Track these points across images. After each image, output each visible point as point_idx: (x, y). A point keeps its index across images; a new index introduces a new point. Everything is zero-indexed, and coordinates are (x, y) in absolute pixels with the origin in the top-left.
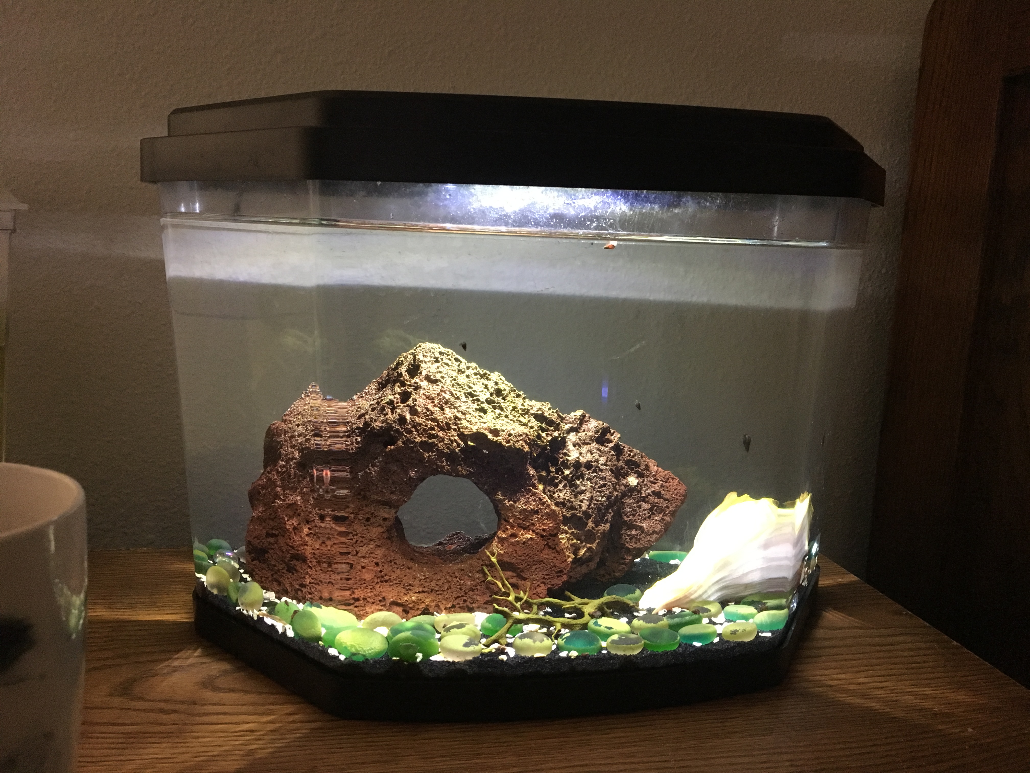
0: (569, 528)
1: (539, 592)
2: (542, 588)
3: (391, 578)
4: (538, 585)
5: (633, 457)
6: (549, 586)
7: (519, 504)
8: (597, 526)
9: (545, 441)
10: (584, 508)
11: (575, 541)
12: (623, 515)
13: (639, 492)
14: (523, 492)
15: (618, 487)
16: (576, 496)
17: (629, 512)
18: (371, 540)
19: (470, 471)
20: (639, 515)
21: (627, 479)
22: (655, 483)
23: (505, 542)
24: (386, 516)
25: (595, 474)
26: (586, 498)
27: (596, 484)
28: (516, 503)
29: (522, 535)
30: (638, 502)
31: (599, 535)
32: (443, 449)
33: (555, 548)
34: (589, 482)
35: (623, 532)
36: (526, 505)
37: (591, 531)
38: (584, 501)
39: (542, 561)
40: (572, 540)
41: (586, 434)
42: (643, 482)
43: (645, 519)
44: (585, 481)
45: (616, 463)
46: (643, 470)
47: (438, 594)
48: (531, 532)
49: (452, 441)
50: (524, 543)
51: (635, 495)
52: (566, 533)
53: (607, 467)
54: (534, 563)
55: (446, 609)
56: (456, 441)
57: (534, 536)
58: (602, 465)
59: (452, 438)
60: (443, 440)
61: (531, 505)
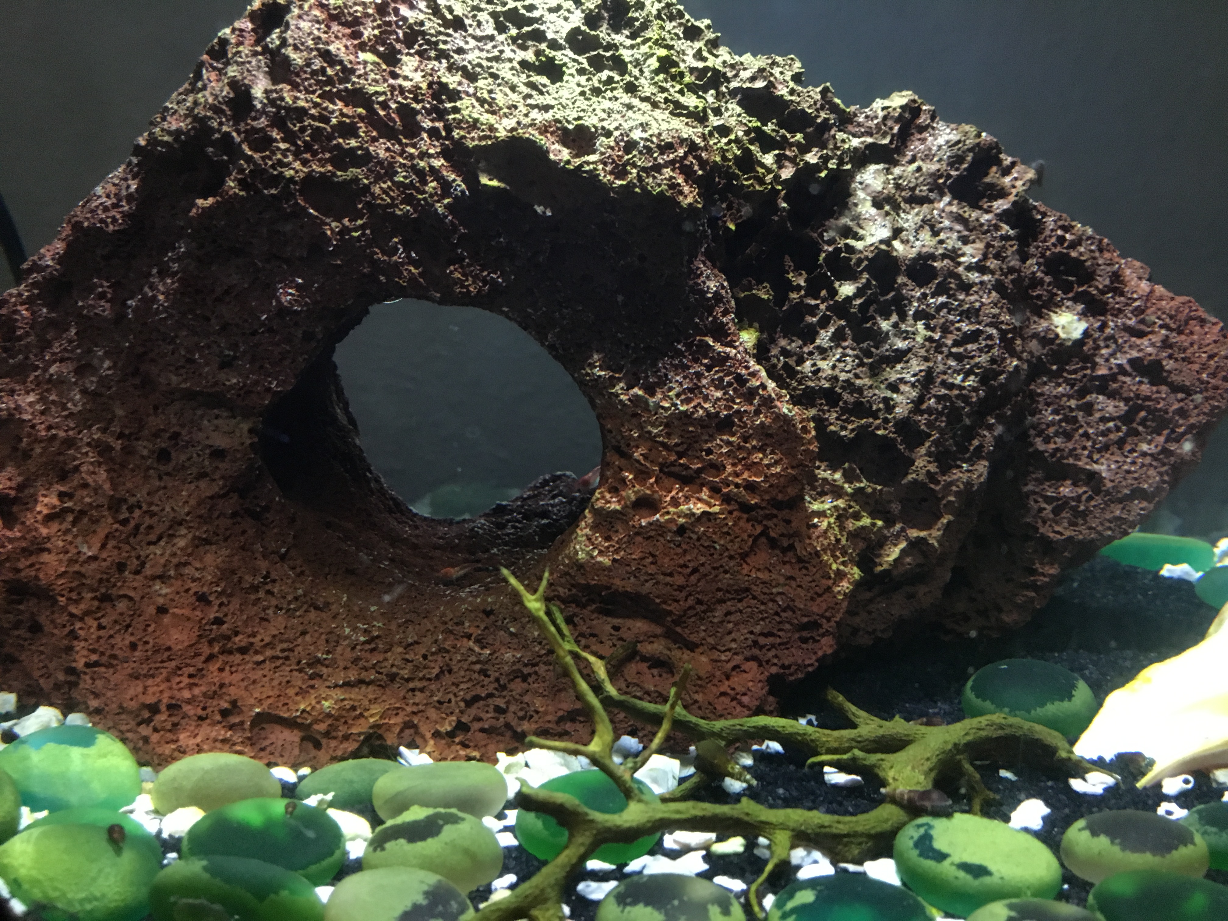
0: (849, 477)
1: (739, 689)
2: (749, 676)
3: (256, 640)
4: (735, 668)
5: (1073, 245)
6: (774, 670)
7: (666, 397)
8: (945, 469)
9: (769, 178)
10: (900, 411)
11: (866, 521)
12: (1032, 432)
13: (1089, 360)
14: (680, 354)
15: (1018, 342)
16: (875, 371)
17: (1053, 423)
18: (180, 524)
19: (493, 282)
20: (1086, 435)
21: (1049, 318)
22: (1141, 334)
23: (619, 526)
24: (220, 441)
25: (942, 299)
26: (908, 377)
27: (945, 330)
28: (653, 395)
29: (675, 502)
30: (1082, 393)
31: (952, 498)
32: (393, 205)
33: (791, 547)
34: (920, 325)
35: (1030, 487)
36: (688, 401)
37: (923, 485)
38: (903, 388)
39: (747, 590)
40: (857, 516)
41: (919, 169)
42: (1102, 328)
43: (1106, 448)
44: (910, 321)
45: (1014, 263)
46: (1103, 292)
47: (413, 690)
48: (705, 494)
49: (421, 174)
50: (682, 530)
51: (1075, 372)
52: (837, 492)
53: (986, 278)
54: (720, 594)
55: (437, 735)
56: (433, 171)
57: (716, 509)
58: (969, 268)
59: (422, 164)
60: (389, 171)
61: (706, 398)
